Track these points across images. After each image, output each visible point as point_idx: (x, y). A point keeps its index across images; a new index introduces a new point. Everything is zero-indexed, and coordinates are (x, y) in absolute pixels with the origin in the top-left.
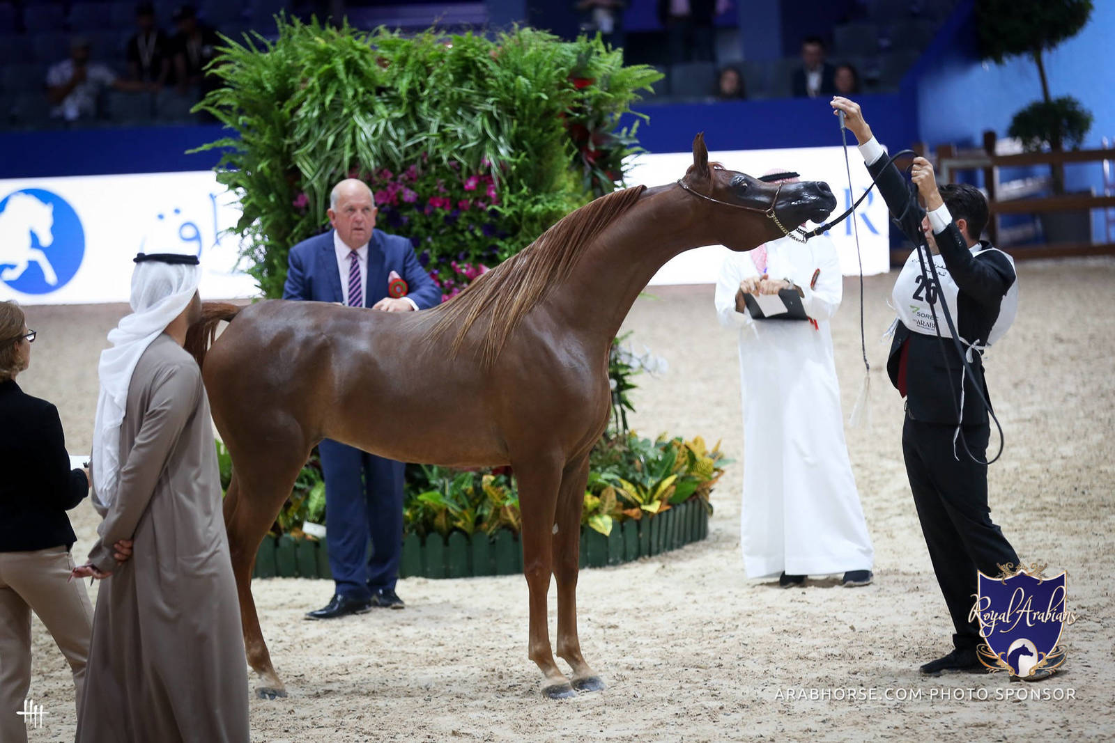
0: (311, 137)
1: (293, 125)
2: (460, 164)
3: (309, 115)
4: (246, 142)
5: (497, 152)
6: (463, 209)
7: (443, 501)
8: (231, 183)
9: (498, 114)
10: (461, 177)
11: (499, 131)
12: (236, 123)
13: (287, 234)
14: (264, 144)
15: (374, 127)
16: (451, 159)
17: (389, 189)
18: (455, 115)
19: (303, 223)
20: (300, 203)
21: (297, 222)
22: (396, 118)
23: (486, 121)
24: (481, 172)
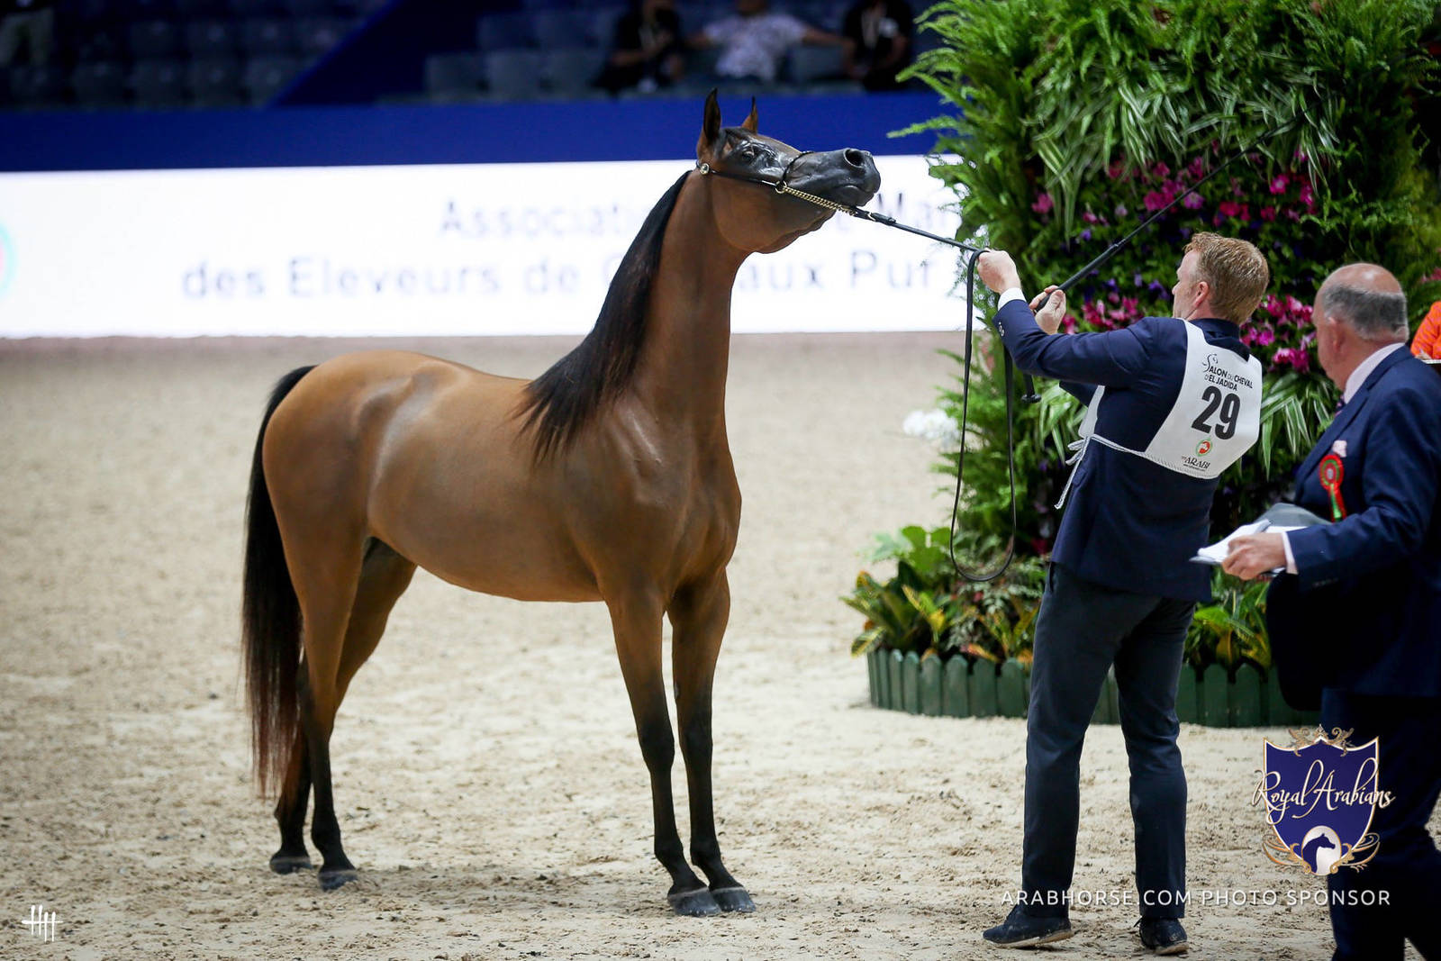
0: (1059, 117)
1: (1036, 101)
2: (1264, 157)
3: (1058, 87)
4: (970, 122)
5: (1317, 142)
6: (1267, 220)
7: (1228, 620)
8: (949, 178)
9: (1318, 88)
10: (1265, 176)
11: (1319, 114)
12: (959, 96)
13: (1021, 250)
14: (996, 125)
15: (1146, 105)
16: (1252, 149)
17: (1165, 190)
18: (1259, 90)
19: (1045, 233)
20: (1041, 206)
21: (1036, 232)
22: (1178, 93)
23: (1302, 99)
24: (1293, 169)
